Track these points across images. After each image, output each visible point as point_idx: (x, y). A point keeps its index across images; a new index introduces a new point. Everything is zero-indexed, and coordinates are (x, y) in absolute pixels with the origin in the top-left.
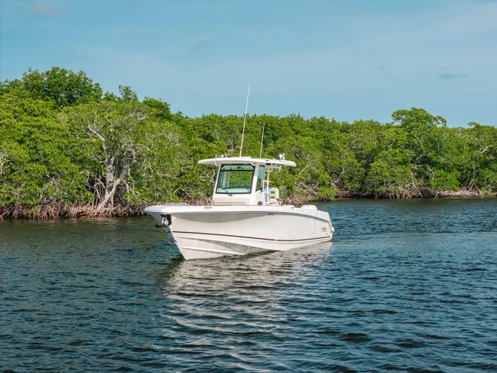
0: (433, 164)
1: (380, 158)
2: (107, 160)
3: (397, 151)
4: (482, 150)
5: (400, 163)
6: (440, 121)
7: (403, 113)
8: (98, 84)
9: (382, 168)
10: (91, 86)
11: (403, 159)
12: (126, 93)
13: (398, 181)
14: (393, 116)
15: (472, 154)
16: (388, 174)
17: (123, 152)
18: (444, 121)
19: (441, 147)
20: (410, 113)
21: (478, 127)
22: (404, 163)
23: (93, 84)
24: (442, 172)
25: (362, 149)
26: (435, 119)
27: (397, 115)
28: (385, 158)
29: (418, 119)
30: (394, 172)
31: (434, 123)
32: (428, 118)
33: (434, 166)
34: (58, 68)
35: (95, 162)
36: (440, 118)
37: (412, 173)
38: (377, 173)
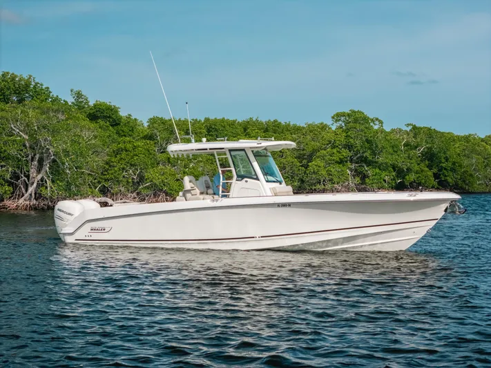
0: (369, 163)
1: (318, 157)
2: (30, 157)
3: (335, 151)
4: (419, 150)
5: (337, 162)
6: (377, 122)
7: (343, 115)
8: (48, 88)
9: (319, 167)
10: (42, 89)
11: (340, 159)
12: (77, 97)
13: (336, 180)
14: (333, 118)
15: (409, 154)
16: (324, 173)
17: (43, 149)
18: (381, 122)
19: (377, 146)
20: (348, 115)
21: (415, 128)
22: (341, 162)
23: (44, 87)
24: (377, 170)
25: (304, 150)
26: (372, 120)
27: (337, 117)
28: (323, 158)
29: (356, 121)
30: (331, 171)
31: (372, 124)
32: (366, 119)
33: (370, 165)
34: (8, 73)
35: (18, 158)
36: (377, 119)
37: (349, 172)
38: (314, 172)
